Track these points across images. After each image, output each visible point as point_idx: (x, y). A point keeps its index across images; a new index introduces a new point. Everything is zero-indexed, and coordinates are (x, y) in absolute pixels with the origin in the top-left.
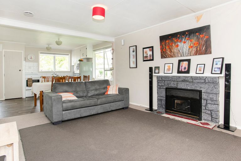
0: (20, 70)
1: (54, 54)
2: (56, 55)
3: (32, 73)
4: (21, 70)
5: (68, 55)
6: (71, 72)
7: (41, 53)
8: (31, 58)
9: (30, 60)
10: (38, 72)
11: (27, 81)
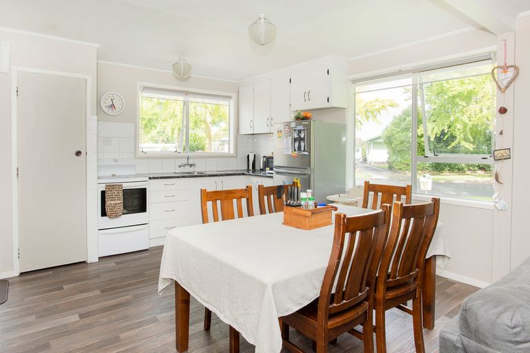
0: (78, 153)
1: (187, 93)
2: (191, 99)
3: (116, 160)
4: (83, 153)
5: (230, 97)
6: (236, 157)
7: (145, 88)
8: (113, 106)
9: (109, 112)
10: (136, 158)
11: (103, 193)
